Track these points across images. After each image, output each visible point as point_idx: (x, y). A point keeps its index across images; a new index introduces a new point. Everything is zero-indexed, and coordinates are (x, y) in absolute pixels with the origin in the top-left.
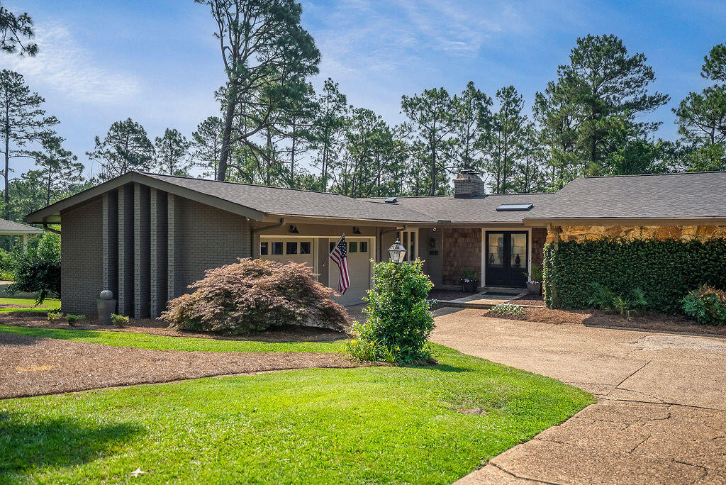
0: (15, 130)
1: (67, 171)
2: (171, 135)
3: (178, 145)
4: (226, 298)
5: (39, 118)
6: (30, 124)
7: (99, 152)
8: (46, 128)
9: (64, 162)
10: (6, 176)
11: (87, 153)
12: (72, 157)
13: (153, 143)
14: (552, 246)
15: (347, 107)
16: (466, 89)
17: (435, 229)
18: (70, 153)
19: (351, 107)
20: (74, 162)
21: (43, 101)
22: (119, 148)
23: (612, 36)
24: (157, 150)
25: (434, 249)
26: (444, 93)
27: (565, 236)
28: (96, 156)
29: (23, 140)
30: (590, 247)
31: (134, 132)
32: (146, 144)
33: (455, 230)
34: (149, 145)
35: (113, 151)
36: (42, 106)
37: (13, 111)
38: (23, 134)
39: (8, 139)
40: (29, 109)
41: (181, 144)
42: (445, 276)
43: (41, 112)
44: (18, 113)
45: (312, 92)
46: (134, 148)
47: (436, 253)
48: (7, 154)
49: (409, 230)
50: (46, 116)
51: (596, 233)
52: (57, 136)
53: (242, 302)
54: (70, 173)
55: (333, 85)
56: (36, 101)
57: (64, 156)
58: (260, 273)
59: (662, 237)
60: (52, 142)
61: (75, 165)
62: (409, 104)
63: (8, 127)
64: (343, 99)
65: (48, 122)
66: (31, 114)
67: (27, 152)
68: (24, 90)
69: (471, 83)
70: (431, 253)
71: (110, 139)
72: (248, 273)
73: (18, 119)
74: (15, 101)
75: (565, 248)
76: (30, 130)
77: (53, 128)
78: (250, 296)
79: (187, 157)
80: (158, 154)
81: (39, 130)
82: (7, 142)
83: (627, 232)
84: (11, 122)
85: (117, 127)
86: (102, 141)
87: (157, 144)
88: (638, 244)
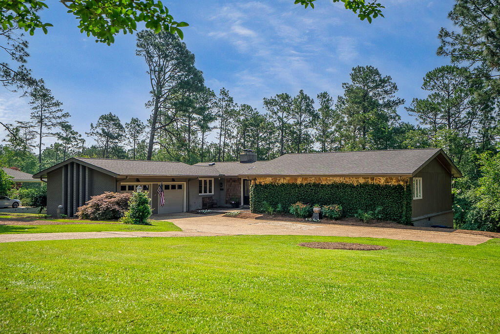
0: (46, 121)
1: (76, 143)
2: (135, 121)
3: (139, 127)
4: (97, 207)
5: (59, 114)
6: (54, 118)
7: (93, 133)
8: (63, 119)
9: (74, 138)
10: (40, 148)
11: (86, 133)
12: (78, 135)
13: (124, 126)
14: (253, 186)
15: (234, 104)
16: (299, 94)
17: (219, 179)
18: (77, 133)
19: (236, 104)
20: (79, 138)
21: (62, 104)
22: (103, 130)
23: (371, 66)
24: (126, 130)
25: (222, 188)
26: (287, 97)
27: (257, 182)
28: (91, 135)
29: (50, 127)
30: (266, 186)
31: (113, 120)
32: (120, 127)
33: (231, 179)
34: (122, 127)
35: (101, 132)
36: (61, 107)
37: (45, 110)
38: (50, 123)
39: (41, 126)
40: (54, 109)
41: (141, 126)
42: (227, 200)
43: (61, 110)
44: (47, 111)
45: (214, 95)
46: (113, 130)
47: (223, 189)
48: (41, 135)
49: (208, 180)
50: (63, 113)
51: (268, 181)
52: (69, 124)
53: (102, 208)
54: (77, 145)
55: (226, 91)
56: (57, 104)
57: (74, 135)
58: (111, 197)
59: (291, 182)
60: (67, 127)
61: (80, 140)
62: (268, 103)
63: (42, 119)
64: (231, 100)
65: (64, 116)
66: (55, 112)
67: (52, 134)
68: (51, 98)
69: (302, 91)
70: (221, 189)
71: (99, 124)
72: (107, 197)
73: (47, 115)
74: (46, 105)
75: (257, 187)
76: (54, 121)
77: (67, 119)
78: (104, 206)
79: (144, 134)
80: (127, 133)
81: (59, 121)
82: (41, 128)
83: (279, 180)
84: (43, 117)
85: (103, 118)
86: (94, 126)
87: (126, 127)
88: (283, 185)
